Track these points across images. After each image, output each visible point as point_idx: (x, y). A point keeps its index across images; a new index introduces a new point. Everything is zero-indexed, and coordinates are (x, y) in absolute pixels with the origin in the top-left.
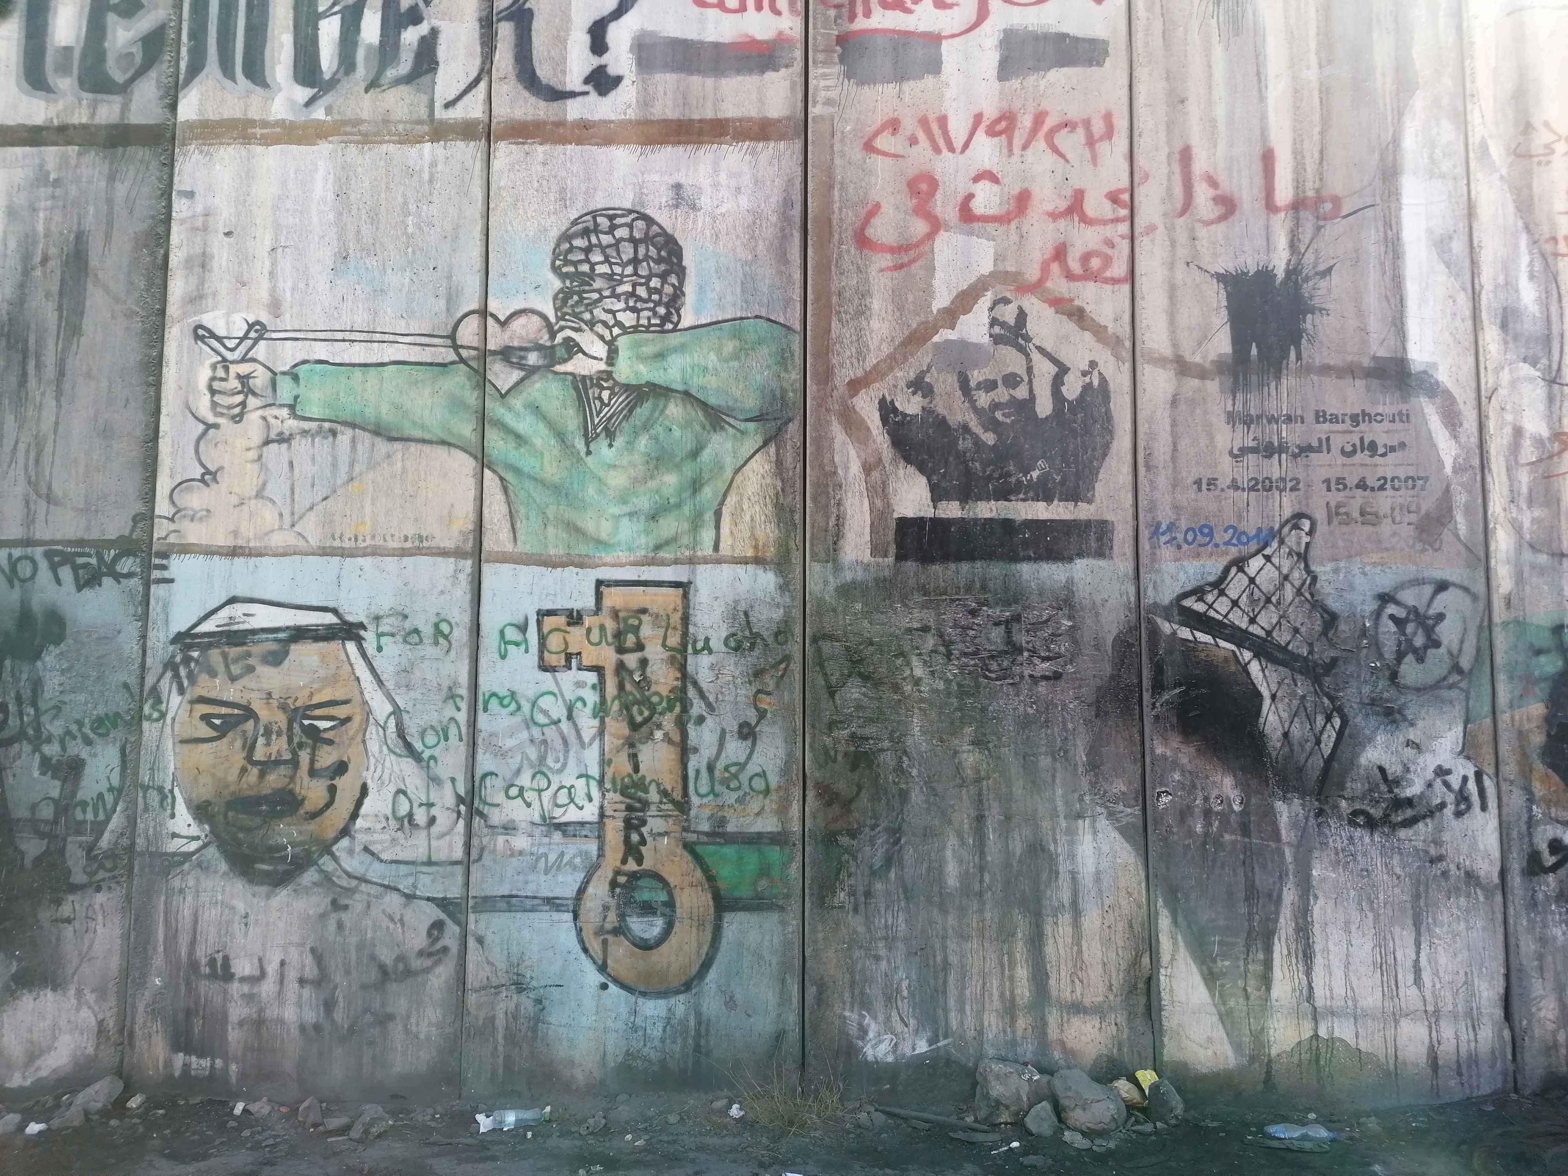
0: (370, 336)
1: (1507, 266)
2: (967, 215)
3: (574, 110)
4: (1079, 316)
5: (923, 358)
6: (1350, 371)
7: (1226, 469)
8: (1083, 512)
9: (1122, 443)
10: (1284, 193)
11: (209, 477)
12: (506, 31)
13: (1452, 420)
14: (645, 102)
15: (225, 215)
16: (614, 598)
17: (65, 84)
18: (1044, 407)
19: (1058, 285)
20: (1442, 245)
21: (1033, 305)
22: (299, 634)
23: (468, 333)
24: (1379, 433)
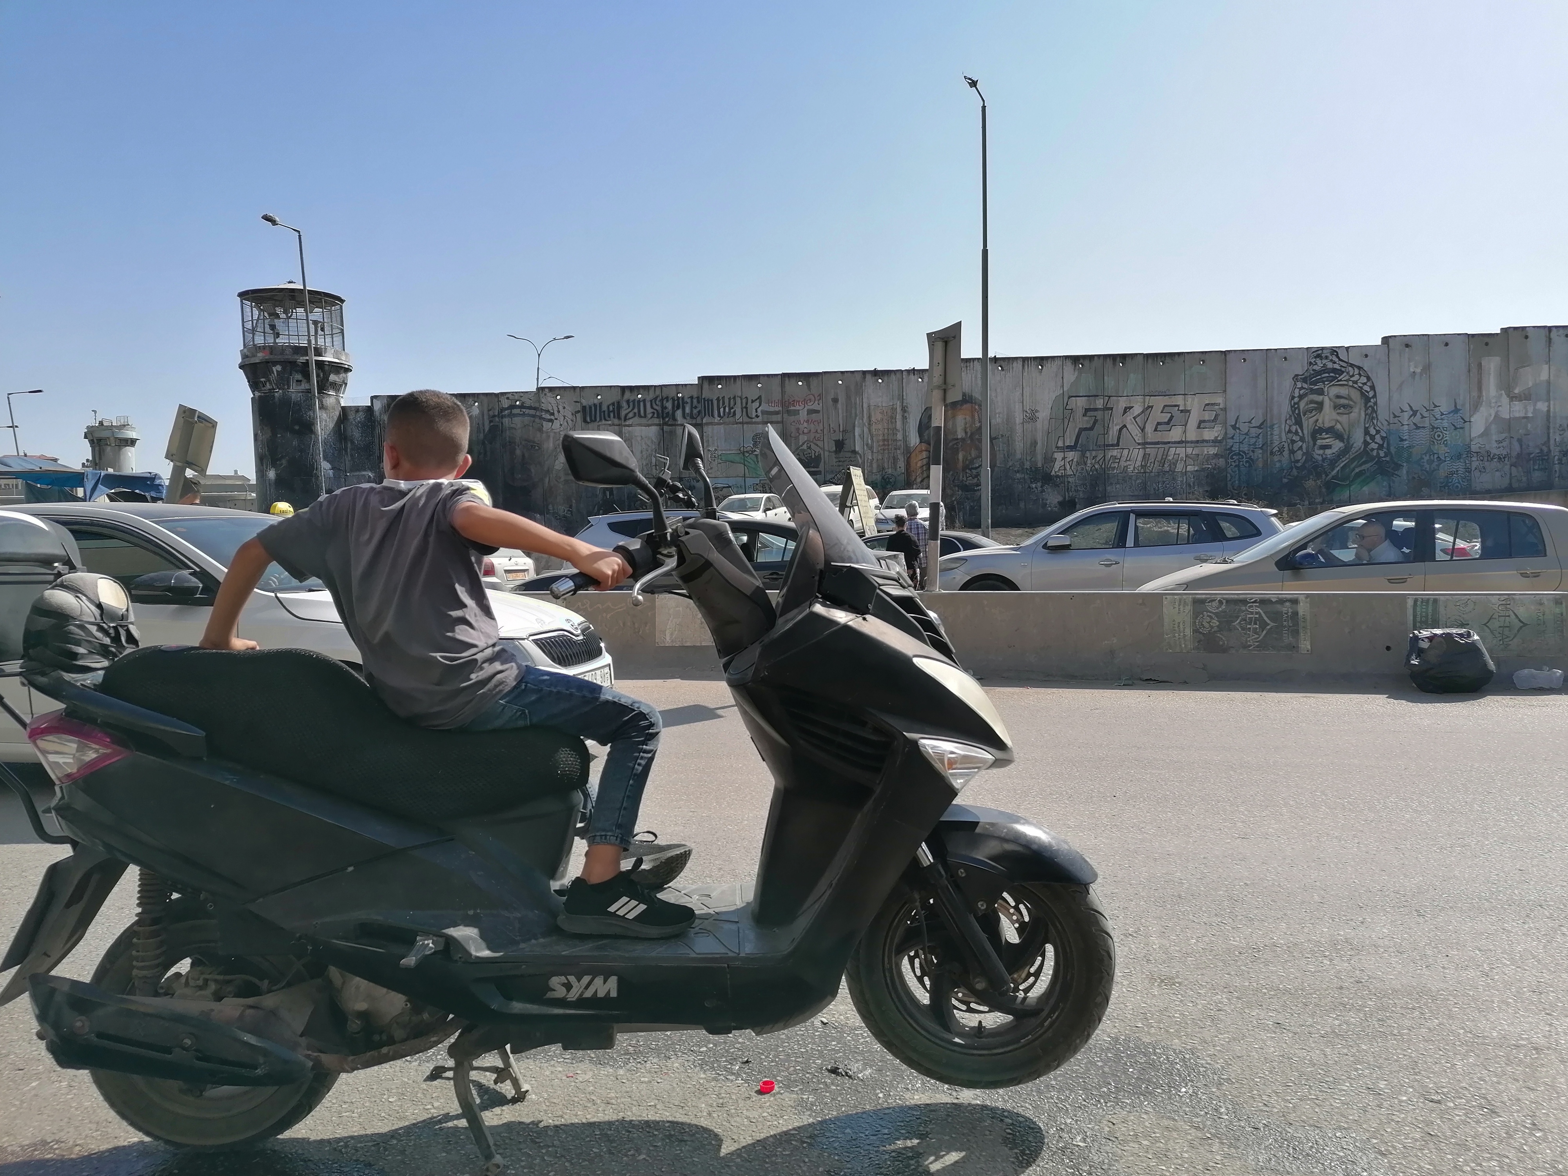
0: (730, 450)
1: (867, 438)
2: (803, 433)
3: (754, 420)
4: (817, 445)
5: (798, 451)
6: (849, 452)
7: (835, 464)
8: (818, 469)
9: (823, 461)
10: (841, 430)
11: (711, 468)
12: (744, 410)
13: (861, 457)
14: (763, 418)
15: (710, 434)
16: (762, 482)
17: (688, 418)
18: (813, 457)
19: (815, 441)
20: (860, 436)
21: (812, 444)
22: (724, 487)
23: (742, 449)
24: (853, 459)
